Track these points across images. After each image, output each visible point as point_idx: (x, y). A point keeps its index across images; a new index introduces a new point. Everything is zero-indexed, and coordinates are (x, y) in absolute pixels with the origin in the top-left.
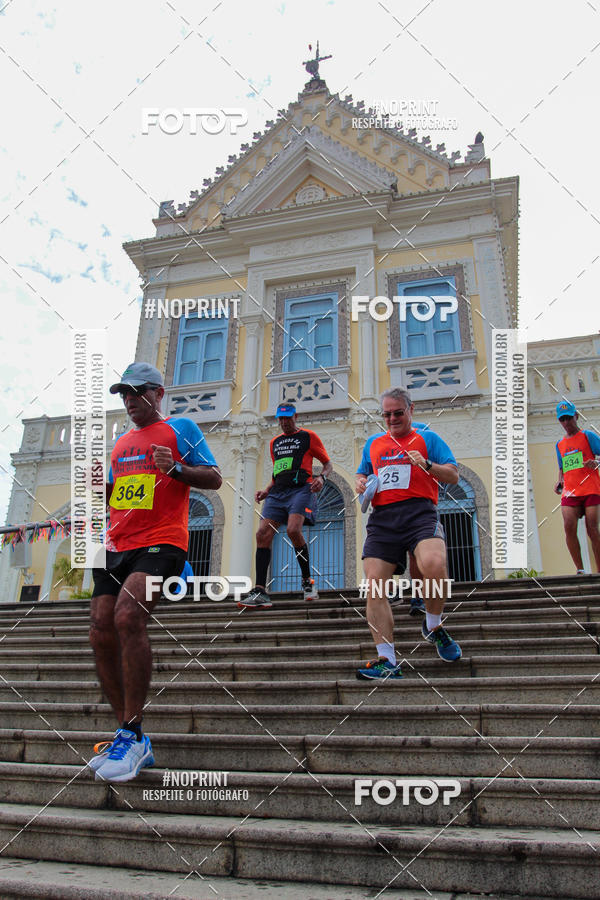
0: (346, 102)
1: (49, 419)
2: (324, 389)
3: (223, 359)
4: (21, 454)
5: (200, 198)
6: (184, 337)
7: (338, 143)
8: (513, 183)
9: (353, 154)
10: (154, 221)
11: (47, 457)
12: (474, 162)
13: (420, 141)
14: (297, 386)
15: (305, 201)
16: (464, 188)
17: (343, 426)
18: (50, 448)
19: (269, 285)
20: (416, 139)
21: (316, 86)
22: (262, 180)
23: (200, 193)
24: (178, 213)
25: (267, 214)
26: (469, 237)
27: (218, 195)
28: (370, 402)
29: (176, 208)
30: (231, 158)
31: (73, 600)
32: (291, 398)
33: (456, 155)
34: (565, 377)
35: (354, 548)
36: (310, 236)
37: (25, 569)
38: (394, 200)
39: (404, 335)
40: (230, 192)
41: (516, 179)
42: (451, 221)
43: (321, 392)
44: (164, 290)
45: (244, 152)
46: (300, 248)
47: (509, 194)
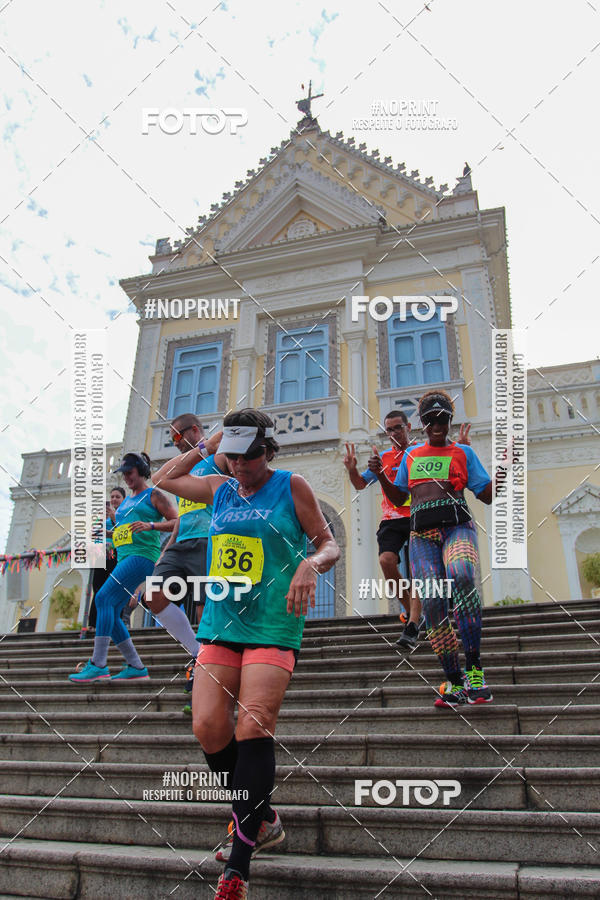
0: (336, 139)
1: (47, 453)
2: (314, 420)
3: (216, 392)
4: (20, 488)
5: (195, 235)
6: (178, 371)
7: (328, 178)
8: (500, 213)
9: (343, 189)
10: (150, 258)
11: (45, 491)
12: (461, 194)
13: (409, 174)
14: (288, 417)
15: (296, 236)
16: (451, 219)
17: (333, 457)
18: (48, 482)
19: (261, 318)
20: (405, 173)
21: (309, 124)
22: (253, 217)
23: (195, 230)
24: (174, 249)
25: (260, 249)
26: (457, 267)
27: (213, 232)
28: (360, 432)
29: (172, 245)
30: (226, 196)
31: (65, 632)
32: (282, 429)
33: (444, 188)
34: (554, 404)
35: (344, 578)
36: (301, 269)
37: (22, 602)
38: (383, 232)
39: (393, 365)
40: (224, 228)
41: (503, 210)
42: (439, 252)
43: (312, 423)
44: (159, 325)
45: (237, 189)
46: (292, 281)
47: (496, 224)
